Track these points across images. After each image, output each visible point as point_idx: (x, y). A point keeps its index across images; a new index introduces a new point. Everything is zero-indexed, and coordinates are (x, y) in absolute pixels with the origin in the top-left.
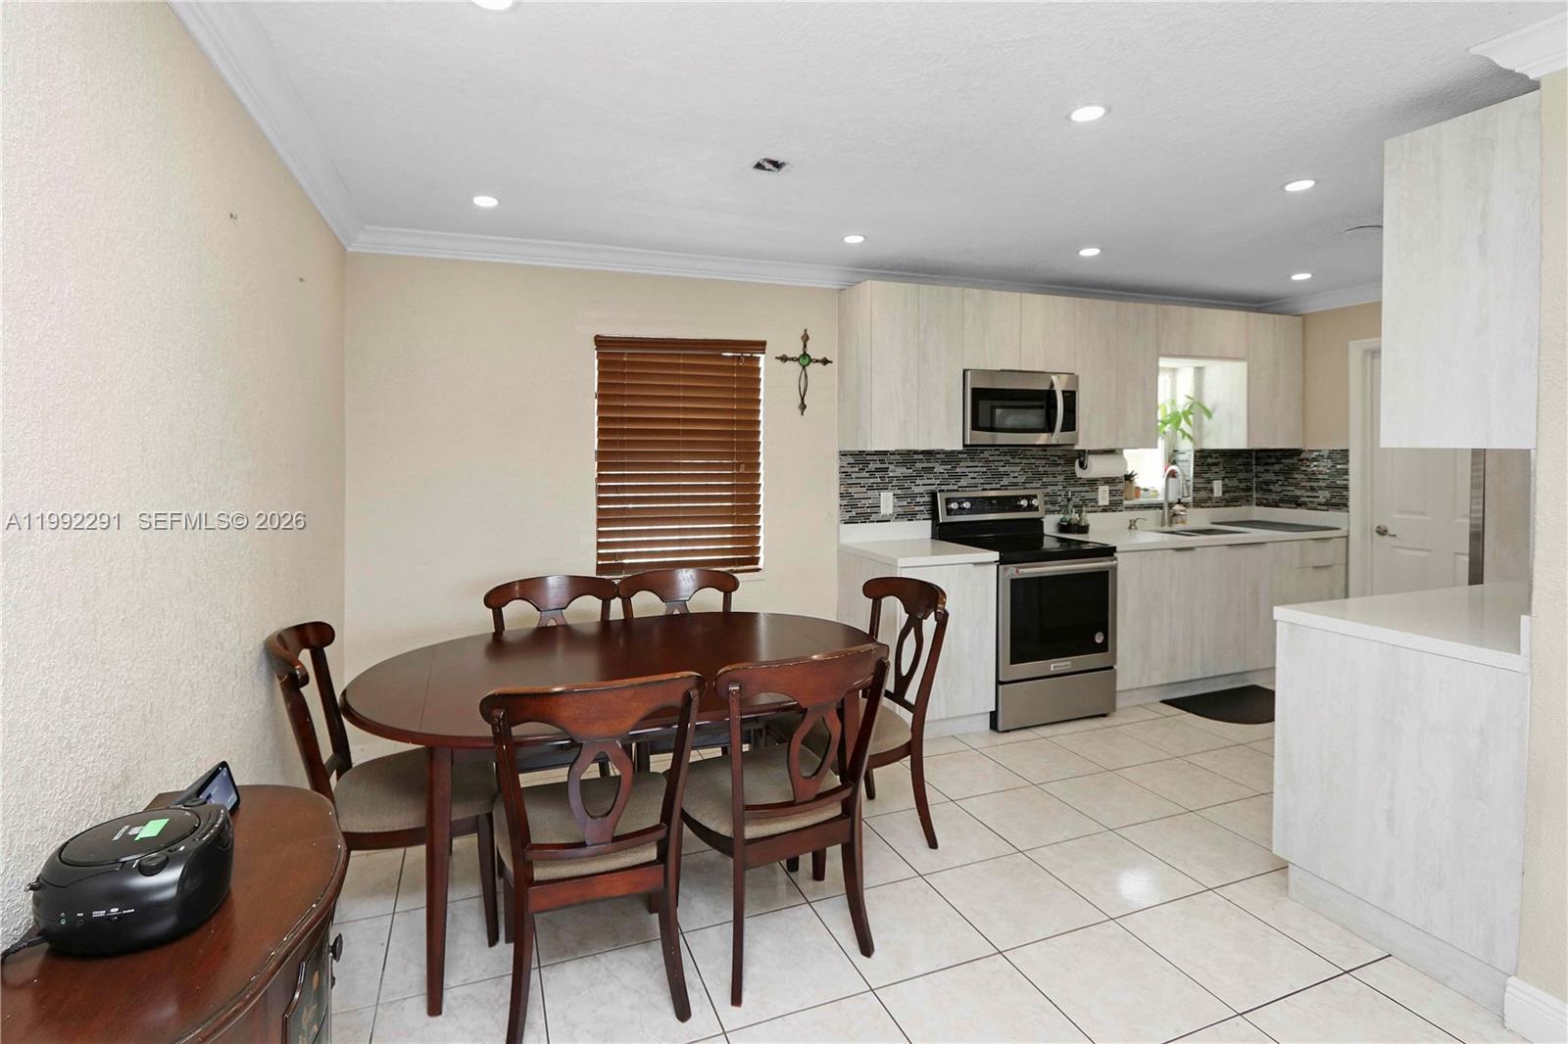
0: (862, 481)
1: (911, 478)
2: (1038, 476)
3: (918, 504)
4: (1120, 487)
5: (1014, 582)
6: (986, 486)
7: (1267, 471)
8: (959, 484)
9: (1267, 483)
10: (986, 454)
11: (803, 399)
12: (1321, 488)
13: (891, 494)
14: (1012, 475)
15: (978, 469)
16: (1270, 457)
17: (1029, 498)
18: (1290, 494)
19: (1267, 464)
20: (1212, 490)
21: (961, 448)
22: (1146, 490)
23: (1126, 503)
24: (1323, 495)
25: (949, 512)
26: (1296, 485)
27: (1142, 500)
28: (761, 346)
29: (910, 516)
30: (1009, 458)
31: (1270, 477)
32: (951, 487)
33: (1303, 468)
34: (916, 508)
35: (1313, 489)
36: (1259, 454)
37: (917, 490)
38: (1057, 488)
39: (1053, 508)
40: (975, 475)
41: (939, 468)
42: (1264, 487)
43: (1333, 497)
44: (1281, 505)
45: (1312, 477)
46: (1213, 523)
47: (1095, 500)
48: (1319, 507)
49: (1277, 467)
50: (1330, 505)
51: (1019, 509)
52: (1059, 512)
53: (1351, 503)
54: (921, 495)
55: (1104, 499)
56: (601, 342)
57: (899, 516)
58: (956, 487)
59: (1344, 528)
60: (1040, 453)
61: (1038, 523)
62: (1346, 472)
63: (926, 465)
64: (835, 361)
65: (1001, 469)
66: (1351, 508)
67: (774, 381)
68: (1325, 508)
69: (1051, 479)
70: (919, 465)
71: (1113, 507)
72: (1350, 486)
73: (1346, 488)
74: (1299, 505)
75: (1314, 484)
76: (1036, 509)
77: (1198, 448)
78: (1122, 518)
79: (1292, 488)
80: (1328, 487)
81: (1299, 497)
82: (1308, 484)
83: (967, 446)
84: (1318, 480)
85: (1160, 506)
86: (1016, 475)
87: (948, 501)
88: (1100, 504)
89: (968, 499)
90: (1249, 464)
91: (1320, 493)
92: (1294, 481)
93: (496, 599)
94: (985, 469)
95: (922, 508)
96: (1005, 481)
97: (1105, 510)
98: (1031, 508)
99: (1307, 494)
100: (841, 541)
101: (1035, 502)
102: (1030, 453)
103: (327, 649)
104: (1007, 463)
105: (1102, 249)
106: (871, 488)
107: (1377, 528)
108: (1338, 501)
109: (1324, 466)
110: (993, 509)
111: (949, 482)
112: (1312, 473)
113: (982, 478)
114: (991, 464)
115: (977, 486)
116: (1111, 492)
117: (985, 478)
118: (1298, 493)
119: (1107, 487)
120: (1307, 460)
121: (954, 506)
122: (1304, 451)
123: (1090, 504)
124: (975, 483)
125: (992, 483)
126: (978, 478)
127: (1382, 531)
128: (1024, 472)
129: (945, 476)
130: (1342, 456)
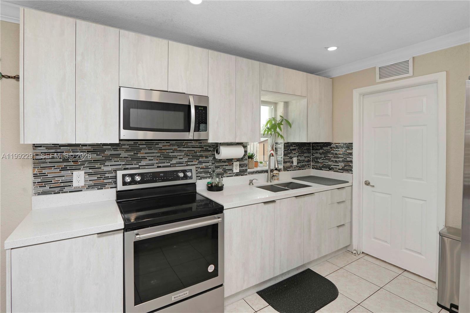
0: (56, 165)
1: (102, 162)
2: (197, 157)
3: (108, 178)
4: (246, 162)
5: (139, 246)
6: (160, 165)
7: (317, 153)
8: (140, 164)
9: (317, 158)
10: (160, 145)
12: (340, 161)
13: (83, 172)
14: (178, 157)
15: (154, 155)
16: (318, 146)
17: (184, 171)
18: (326, 164)
19: (317, 149)
20: (292, 162)
22: (261, 163)
23: (249, 170)
24: (341, 165)
25: (124, 183)
26: (329, 160)
27: (259, 168)
29: (101, 186)
30: (176, 147)
31: (318, 155)
33: (332, 152)
34: (105, 181)
35: (336, 162)
36: (314, 144)
37: (105, 169)
38: (208, 164)
39: (205, 176)
40: (152, 158)
41: (124, 154)
42: (316, 160)
43: (345, 166)
44: (322, 169)
45: (336, 156)
46: (293, 178)
47: (231, 170)
48: (339, 171)
49: (321, 151)
50: (344, 170)
51: (178, 178)
52: (209, 177)
53: (354, 169)
54: (110, 172)
55: (236, 169)
57: (90, 187)
58: (138, 166)
59: (350, 181)
60: (197, 144)
61: (194, 185)
62: (351, 154)
63: (113, 152)
65: (170, 154)
66: (354, 172)
68: (342, 171)
69: (204, 159)
70: (108, 153)
71: (242, 173)
72: (353, 161)
73: (351, 162)
74: (330, 169)
75: (337, 160)
76: (191, 178)
77: (286, 142)
78: (246, 179)
79: (327, 161)
80: (342, 162)
81: (330, 165)
82: (334, 159)
83: (126, 140)
84: (338, 158)
85: (266, 171)
86: (181, 157)
87: (124, 176)
88: (234, 172)
89: (139, 174)
90: (309, 149)
91: (340, 164)
92: (328, 158)
94: (159, 154)
95: (110, 180)
96: (174, 161)
97: (237, 175)
98: (186, 177)
99: (334, 164)
101: (189, 174)
102: (189, 144)
104: (174, 151)
106: (64, 169)
107: (366, 181)
108: (348, 168)
109: (341, 151)
110: (160, 180)
111: (132, 163)
112: (336, 154)
113: (157, 160)
114: (163, 151)
115: (154, 165)
116: (240, 165)
117: (160, 160)
118: (330, 163)
119: (238, 163)
120: (334, 148)
121: (128, 179)
122: (333, 143)
123: (228, 172)
124: (152, 163)
125: (165, 163)
126: (154, 160)
127: (367, 183)
128: (186, 156)
129: (129, 159)
130: (350, 146)
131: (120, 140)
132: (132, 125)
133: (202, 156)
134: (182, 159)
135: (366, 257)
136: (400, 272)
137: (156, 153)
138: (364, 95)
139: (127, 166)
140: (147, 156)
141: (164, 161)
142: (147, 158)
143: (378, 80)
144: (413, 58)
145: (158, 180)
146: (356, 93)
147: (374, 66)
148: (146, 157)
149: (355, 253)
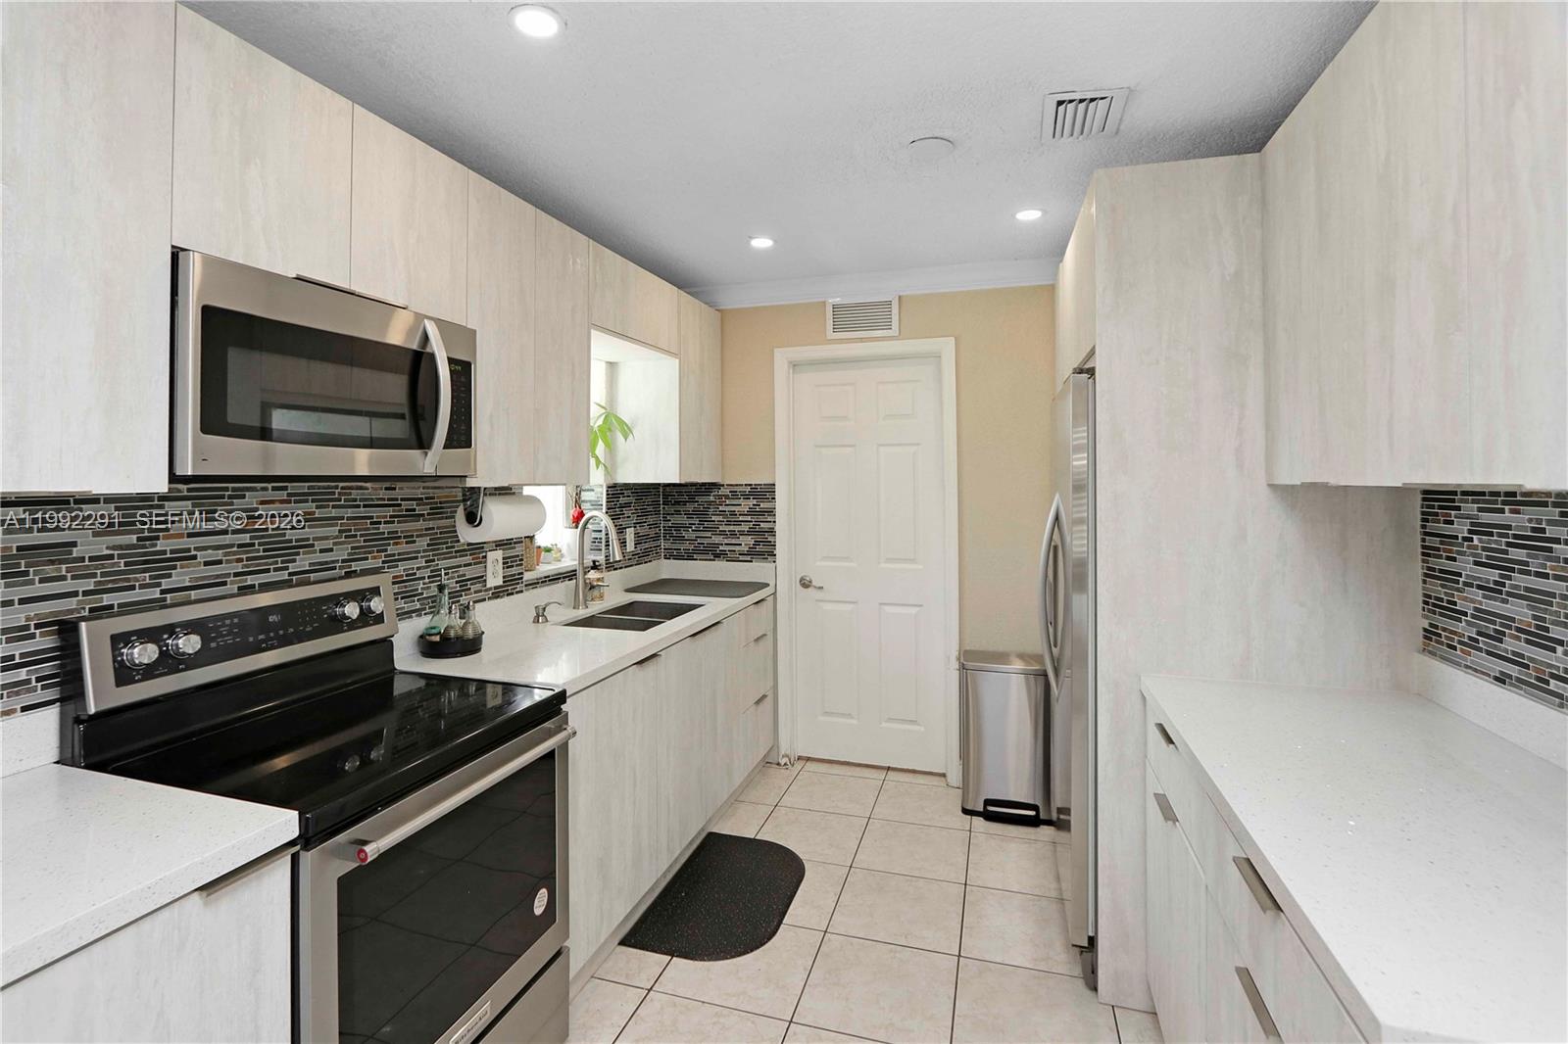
2: (378, 542)
4: (518, 550)
6: (250, 580)
7: (678, 512)
8: (165, 584)
9: (678, 528)
10: (251, 499)
12: (742, 533)
14: (318, 545)
15: (228, 539)
16: (680, 493)
17: (362, 595)
18: (705, 541)
19: (678, 503)
20: (625, 543)
21: (161, 486)
22: (548, 550)
23: (528, 576)
24: (747, 542)
25: (125, 674)
26: (714, 530)
27: (545, 569)
30: (311, 506)
31: (682, 519)
32: (128, 599)
33: (721, 508)
35: (733, 534)
36: (668, 489)
38: (414, 564)
39: (407, 607)
40: (219, 554)
42: (675, 533)
43: (757, 543)
44: (695, 556)
45: (732, 518)
46: (628, 591)
47: (481, 579)
48: (741, 558)
49: (690, 507)
50: (753, 554)
51: (339, 624)
52: (418, 612)
53: (778, 551)
55: (495, 574)
58: (156, 593)
59: (772, 584)
60: (383, 494)
61: (385, 645)
62: (771, 512)
63: (37, 538)
65: (290, 535)
66: (778, 558)
68: (748, 558)
69: (404, 548)
71: (510, 586)
72: (777, 529)
73: (772, 532)
74: (717, 556)
75: (737, 528)
76: (379, 619)
79: (709, 534)
80: (749, 533)
81: (716, 546)
82: (727, 528)
83: (186, 480)
84: (738, 523)
85: (571, 575)
86: (329, 544)
87: (119, 642)
88: (488, 586)
90: (656, 504)
91: (742, 540)
92: (710, 525)
94: (246, 538)
96: (303, 562)
97: (497, 593)
99: (726, 541)
101: (376, 605)
107: (802, 579)
108: (763, 549)
109: (746, 505)
110: (272, 639)
111: (128, 580)
112: (733, 513)
113: (239, 560)
115: (224, 584)
116: (505, 562)
117: (248, 559)
118: (716, 539)
119: (499, 554)
120: (727, 497)
121: (144, 654)
122: (723, 485)
123: (474, 588)
124: (218, 576)
125: (268, 571)
126: (228, 561)
127: (805, 584)
128: (346, 537)
129: (113, 565)
130: (765, 492)
131: (173, 478)
132: (234, 416)
133: (394, 537)
134: (331, 550)
135: (810, 766)
136: (881, 775)
137: (236, 532)
138: (795, 366)
139: (110, 601)
140: (196, 549)
141: (266, 564)
142: (194, 557)
143: (830, 334)
144: (900, 297)
145: (263, 641)
146: (782, 358)
147: (821, 300)
148: (193, 553)
149: (785, 764)
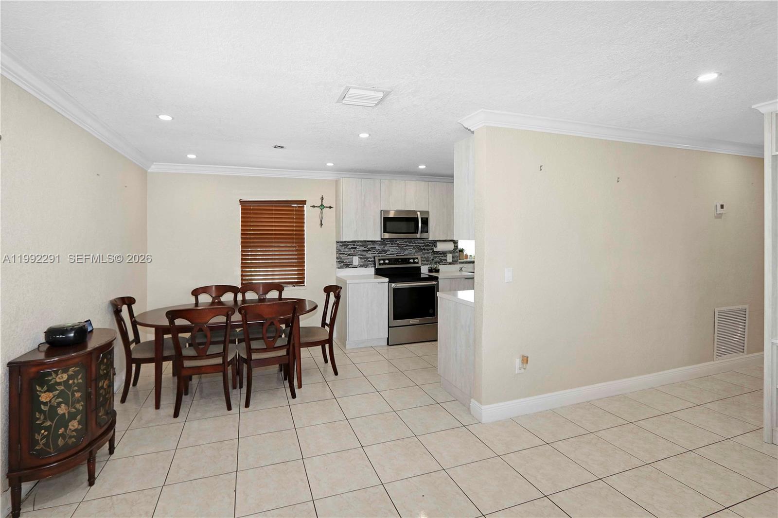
0: (345, 252)
1: (366, 251)
2: (421, 250)
3: (369, 261)
4: (457, 254)
5: (395, 290)
6: (397, 254)
8: (386, 253)
10: (398, 242)
11: (321, 221)
13: (358, 257)
14: (409, 250)
17: (414, 259)
22: (470, 256)
23: (459, 261)
25: (380, 264)
27: (468, 260)
28: (304, 202)
29: (366, 266)
30: (408, 243)
32: (383, 255)
34: (368, 263)
37: (368, 256)
38: (429, 255)
39: (427, 263)
40: (393, 250)
41: (378, 247)
47: (446, 260)
51: (410, 263)
52: (430, 264)
54: (370, 258)
55: (449, 259)
56: (242, 202)
57: (361, 266)
58: (385, 255)
61: (419, 268)
63: (372, 246)
64: (334, 207)
65: (404, 248)
67: (310, 215)
70: (369, 246)
71: (454, 262)
76: (418, 263)
78: (458, 267)
83: (383, 239)
86: (411, 250)
87: (379, 260)
88: (448, 261)
89: (388, 259)
93: (196, 293)
94: (397, 248)
95: (371, 263)
96: (406, 252)
97: (450, 263)
98: (415, 263)
100: (337, 275)
101: (416, 260)
102: (416, 241)
103: (133, 306)
104: (407, 245)
105: (426, 166)
106: (349, 255)
110: (398, 263)
114: (400, 246)
115: (394, 254)
116: (453, 257)
117: (398, 251)
119: (451, 255)
121: (382, 262)
123: (444, 261)
125: (402, 253)
128: (414, 248)
131: (381, 239)
132: (387, 230)
133: (424, 249)
139: (379, 255)
141: (400, 252)
142: (390, 250)
